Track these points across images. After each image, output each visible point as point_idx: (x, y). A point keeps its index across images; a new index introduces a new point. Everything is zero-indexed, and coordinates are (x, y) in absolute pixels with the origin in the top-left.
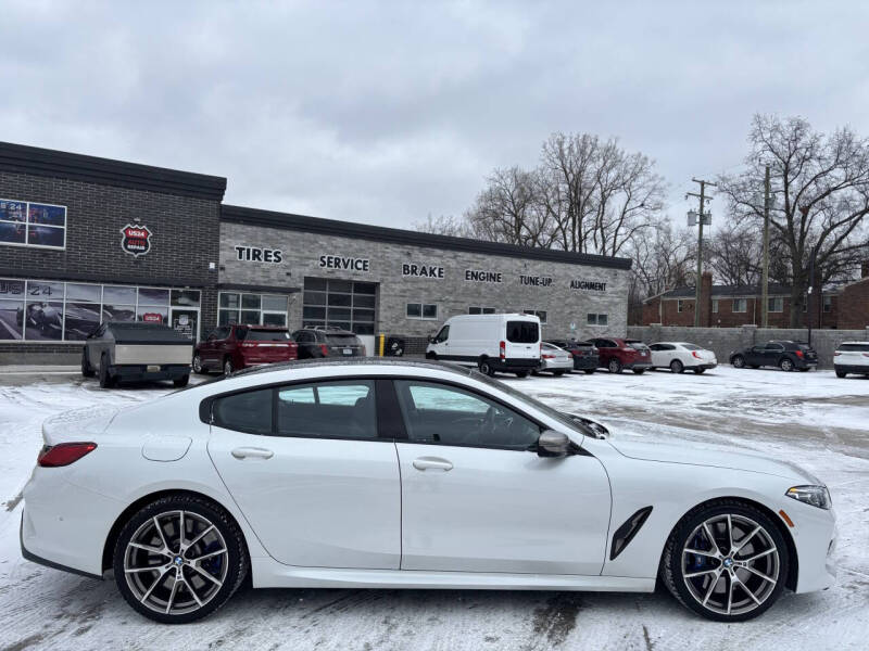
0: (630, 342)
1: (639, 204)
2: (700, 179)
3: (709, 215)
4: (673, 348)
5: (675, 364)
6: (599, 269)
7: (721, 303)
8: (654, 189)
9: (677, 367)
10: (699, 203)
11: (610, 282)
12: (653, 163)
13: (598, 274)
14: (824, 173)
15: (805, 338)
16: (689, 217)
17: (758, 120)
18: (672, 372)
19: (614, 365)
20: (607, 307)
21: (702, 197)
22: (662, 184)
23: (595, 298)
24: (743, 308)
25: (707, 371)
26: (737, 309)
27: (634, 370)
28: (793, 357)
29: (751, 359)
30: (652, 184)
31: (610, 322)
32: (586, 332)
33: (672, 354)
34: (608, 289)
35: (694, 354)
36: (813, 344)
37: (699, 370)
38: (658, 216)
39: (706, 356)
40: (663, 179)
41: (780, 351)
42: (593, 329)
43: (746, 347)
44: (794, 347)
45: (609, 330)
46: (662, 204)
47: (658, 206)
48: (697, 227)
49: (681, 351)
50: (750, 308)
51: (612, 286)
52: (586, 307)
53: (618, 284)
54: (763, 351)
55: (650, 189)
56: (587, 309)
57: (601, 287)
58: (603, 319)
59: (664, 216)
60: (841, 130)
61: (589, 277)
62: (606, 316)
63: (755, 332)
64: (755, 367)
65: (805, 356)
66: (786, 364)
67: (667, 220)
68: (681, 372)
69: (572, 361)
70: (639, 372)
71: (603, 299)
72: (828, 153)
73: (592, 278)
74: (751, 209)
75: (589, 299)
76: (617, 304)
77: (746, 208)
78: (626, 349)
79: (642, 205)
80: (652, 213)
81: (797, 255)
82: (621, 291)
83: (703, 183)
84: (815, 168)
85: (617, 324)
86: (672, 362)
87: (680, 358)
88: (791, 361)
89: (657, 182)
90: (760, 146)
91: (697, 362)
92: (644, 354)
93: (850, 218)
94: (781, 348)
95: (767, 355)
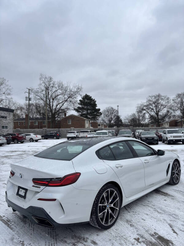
0: (20, 134)
1: (3, 93)
2: (29, 88)
3: (31, 98)
4: (30, 135)
5: (31, 140)
6: (5, 112)
7: (31, 122)
8: (8, 89)
9: (32, 140)
10: (28, 95)
11: (8, 116)
12: (8, 81)
13: (5, 114)
14: (56, 91)
15: (58, 131)
16: (26, 99)
17: (41, 75)
18: (30, 142)
19: (16, 141)
20: (8, 124)
21: (29, 93)
22: (10, 88)
23: (4, 121)
24: (37, 124)
25: (39, 141)
26: (35, 124)
27: (21, 142)
28: (56, 136)
29: (46, 137)
30: (7, 87)
31: (8, 128)
32: (2, 132)
33: (30, 137)
34: (8, 118)
35: (36, 136)
36: (60, 132)
37: (37, 141)
38: (9, 97)
39: (39, 137)
40: (10, 86)
41: (53, 134)
42: (4, 130)
43: (44, 134)
44: (57, 133)
45: (8, 131)
46: (10, 94)
47: (9, 94)
48: (28, 101)
49: (33, 136)
50: (39, 124)
51: (9, 117)
52: (1, 124)
53: (10, 117)
54: (49, 135)
55: (6, 89)
56: (2, 124)
57: (6, 117)
58: (6, 127)
59: (11, 97)
60: (59, 81)
61: (1, 114)
62: (7, 126)
63: (46, 130)
64: (47, 139)
65: (59, 135)
66: (55, 138)
67: (11, 98)
68: (33, 142)
69: (6, 141)
70: (22, 142)
71: (7, 121)
72: (56, 86)
73: (3, 115)
74: (39, 98)
75: (2, 121)
76: (10, 123)
77: (38, 97)
78: (19, 136)
79: (4, 93)
80: (7, 96)
81: (51, 111)
82: (11, 119)
83: (29, 90)
84: (54, 89)
85: (10, 129)
86: (30, 139)
87: (32, 138)
88: (56, 137)
89: (9, 87)
90: (42, 82)
91: (37, 139)
92: (24, 137)
93: (63, 102)
94: (53, 133)
95: (50, 135)
